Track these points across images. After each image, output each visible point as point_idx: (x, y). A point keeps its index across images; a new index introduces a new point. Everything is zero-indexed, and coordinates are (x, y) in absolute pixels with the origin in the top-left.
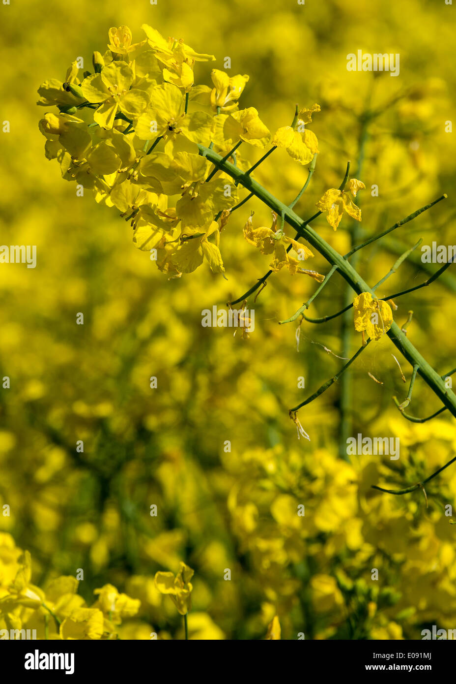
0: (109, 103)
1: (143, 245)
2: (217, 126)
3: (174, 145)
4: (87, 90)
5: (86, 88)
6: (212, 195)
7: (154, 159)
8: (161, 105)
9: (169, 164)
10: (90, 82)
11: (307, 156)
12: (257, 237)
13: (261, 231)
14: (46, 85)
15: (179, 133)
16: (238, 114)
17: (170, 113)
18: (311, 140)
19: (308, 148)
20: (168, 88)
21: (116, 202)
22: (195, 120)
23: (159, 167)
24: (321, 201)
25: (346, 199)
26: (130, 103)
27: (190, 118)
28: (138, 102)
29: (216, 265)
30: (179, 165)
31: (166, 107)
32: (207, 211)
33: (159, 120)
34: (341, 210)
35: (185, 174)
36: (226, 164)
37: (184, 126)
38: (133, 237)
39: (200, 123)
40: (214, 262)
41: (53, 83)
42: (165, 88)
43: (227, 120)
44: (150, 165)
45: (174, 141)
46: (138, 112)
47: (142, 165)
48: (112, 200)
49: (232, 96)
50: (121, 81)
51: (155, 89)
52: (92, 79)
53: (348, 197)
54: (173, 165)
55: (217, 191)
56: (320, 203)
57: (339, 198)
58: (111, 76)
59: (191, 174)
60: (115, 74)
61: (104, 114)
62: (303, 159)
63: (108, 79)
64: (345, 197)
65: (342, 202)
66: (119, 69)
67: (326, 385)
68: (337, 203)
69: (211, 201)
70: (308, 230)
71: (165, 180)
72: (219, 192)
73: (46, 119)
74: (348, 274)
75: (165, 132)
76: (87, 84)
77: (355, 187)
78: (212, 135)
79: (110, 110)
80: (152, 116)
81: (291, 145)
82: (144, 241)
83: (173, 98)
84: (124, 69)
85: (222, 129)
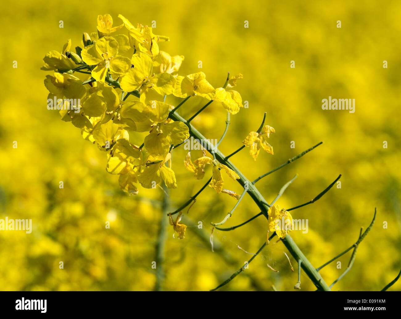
0: (102, 65)
1: (114, 170)
2: (177, 84)
3: (146, 96)
4: (85, 56)
5: (84, 55)
6: (171, 133)
7: (132, 106)
8: (138, 68)
9: (143, 109)
10: (87, 51)
11: (236, 108)
12: (201, 163)
13: (204, 159)
14: (50, 55)
15: (151, 87)
16: (192, 76)
17: (143, 74)
18: (238, 97)
19: (236, 103)
20: (142, 56)
21: (97, 139)
22: (161, 79)
23: (136, 111)
24: (246, 139)
25: (262, 140)
26: (116, 65)
27: (158, 78)
28: (122, 65)
29: (170, 183)
30: (150, 110)
31: (141, 69)
32: (166, 145)
33: (136, 78)
34: (259, 147)
35: (154, 117)
36: (174, 114)
37: (154, 83)
38: (107, 164)
39: (165, 81)
40: (169, 181)
41: (55, 53)
42: (141, 56)
43: (183, 80)
44: (129, 110)
45: (146, 93)
46: (122, 72)
47: (122, 110)
48: (94, 137)
49: (175, 69)
50: (110, 50)
51: (134, 57)
52: (88, 49)
53: (263, 138)
54: (146, 110)
55: (174, 130)
56: (245, 141)
57: (257, 138)
58: (103, 47)
59: (158, 117)
60: (106, 45)
61: (98, 72)
62: (233, 110)
63: (100, 49)
64: (261, 138)
65: (259, 141)
66: (108, 42)
67: (237, 273)
68: (256, 142)
69: (170, 137)
70: (229, 163)
71: (138, 121)
72: (176, 131)
73: (55, 76)
74: (255, 195)
75: (140, 87)
76: (85, 52)
77: (269, 131)
78: (174, 90)
79: (102, 70)
80: (132, 75)
81: (225, 100)
82: (114, 167)
83: (146, 64)
84: (112, 42)
85: (180, 86)
